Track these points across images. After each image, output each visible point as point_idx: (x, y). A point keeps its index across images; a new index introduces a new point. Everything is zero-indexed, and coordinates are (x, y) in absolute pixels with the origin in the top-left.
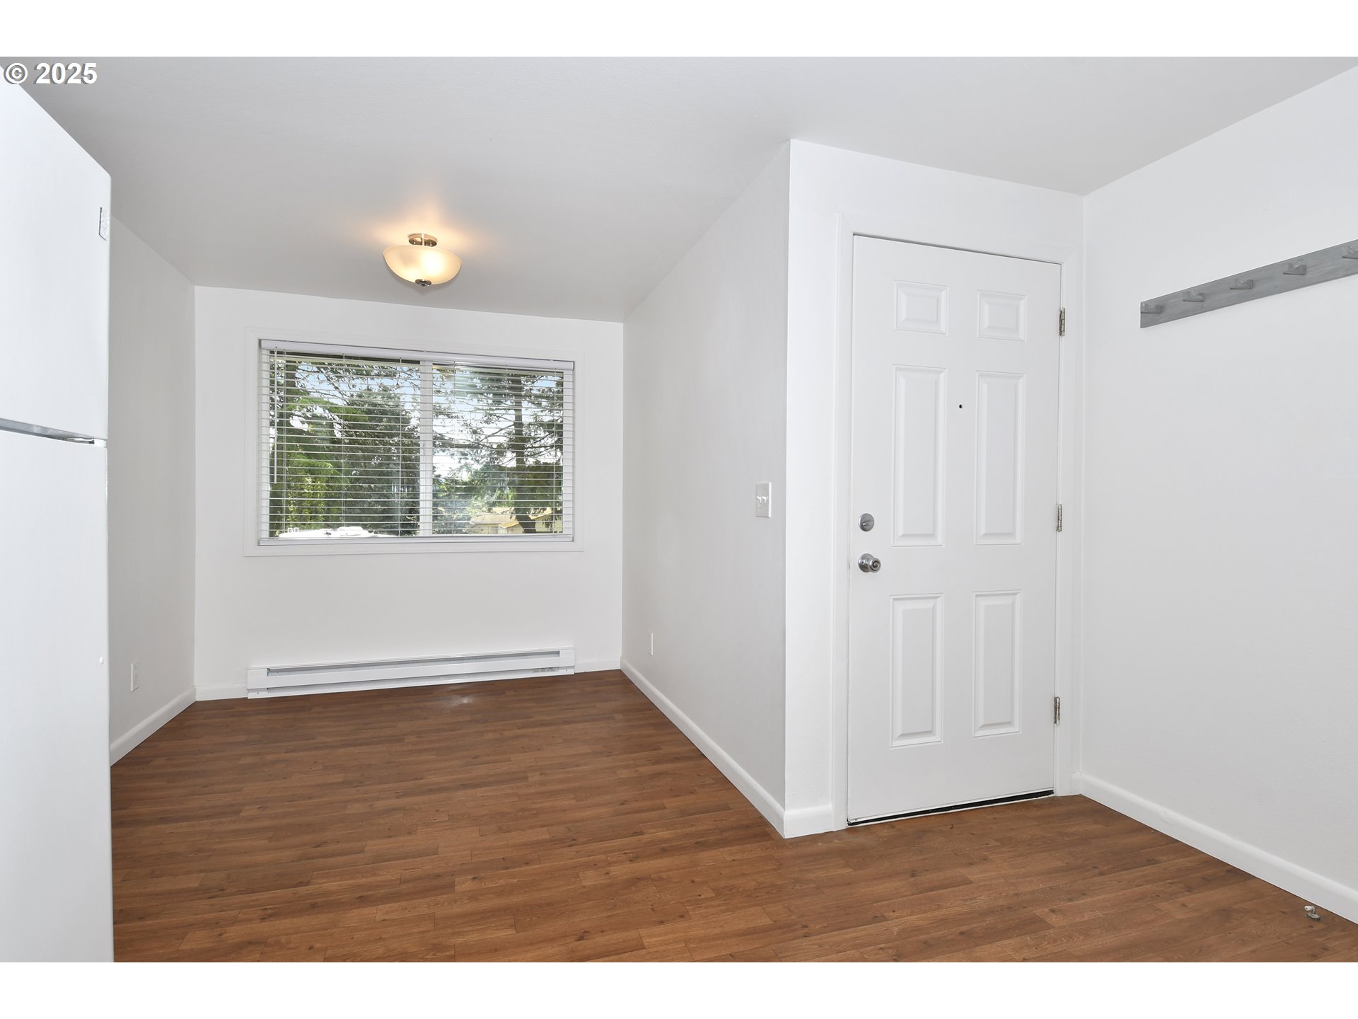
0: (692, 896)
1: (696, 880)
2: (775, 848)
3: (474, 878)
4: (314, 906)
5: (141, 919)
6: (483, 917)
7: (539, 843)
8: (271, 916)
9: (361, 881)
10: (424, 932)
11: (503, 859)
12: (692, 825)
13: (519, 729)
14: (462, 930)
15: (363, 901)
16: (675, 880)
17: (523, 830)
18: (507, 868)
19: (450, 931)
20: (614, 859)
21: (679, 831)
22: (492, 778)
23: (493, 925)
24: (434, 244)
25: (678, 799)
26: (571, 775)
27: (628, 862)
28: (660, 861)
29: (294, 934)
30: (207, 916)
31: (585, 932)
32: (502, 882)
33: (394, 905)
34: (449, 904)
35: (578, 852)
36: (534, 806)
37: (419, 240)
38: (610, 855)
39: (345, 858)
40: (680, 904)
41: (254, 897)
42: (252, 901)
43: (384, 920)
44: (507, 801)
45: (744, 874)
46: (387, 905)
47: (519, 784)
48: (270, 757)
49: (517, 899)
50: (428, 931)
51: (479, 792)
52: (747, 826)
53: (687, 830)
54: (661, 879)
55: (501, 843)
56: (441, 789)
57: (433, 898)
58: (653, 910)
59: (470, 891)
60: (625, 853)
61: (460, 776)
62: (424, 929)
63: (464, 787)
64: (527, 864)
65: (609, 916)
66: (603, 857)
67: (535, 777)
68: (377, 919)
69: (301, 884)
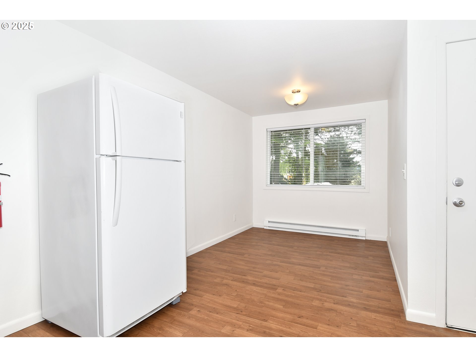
0: (347, 323)
1: (353, 318)
2: (399, 322)
3: (283, 290)
4: (243, 281)
5: (212, 272)
6: (278, 300)
7: (309, 287)
8: (234, 280)
9: (257, 280)
10: (261, 297)
11: (295, 288)
12: (368, 302)
13: (330, 253)
14: (270, 301)
15: (254, 284)
16: (345, 315)
17: (307, 282)
18: (294, 290)
19: (267, 300)
20: (329, 301)
21: (361, 301)
22: (309, 265)
23: (279, 303)
24: (300, 91)
25: (370, 291)
26: (335, 272)
27: (333, 304)
28: (344, 307)
29: (235, 286)
30: (223, 276)
31: (302, 316)
32: (290, 293)
33: (260, 288)
34: (272, 293)
35: (318, 294)
36: (316, 277)
37: (295, 91)
38: (328, 299)
39: (257, 273)
40: (340, 323)
41: (234, 275)
42: (233, 276)
43: (255, 291)
44: (308, 273)
45: (375, 324)
46: (258, 288)
47: (316, 269)
48: (259, 244)
49: (290, 299)
50: (262, 298)
51: (302, 268)
52: (393, 310)
53: (365, 302)
54: (340, 313)
55: (298, 283)
56: (294, 264)
57: (270, 290)
58: (329, 320)
59: (279, 292)
60: (334, 301)
61: (301, 262)
62: (262, 297)
63: (300, 265)
64: (300, 291)
65: (313, 316)
66: (325, 299)
67: (323, 269)
68: (254, 290)
69: (244, 276)
